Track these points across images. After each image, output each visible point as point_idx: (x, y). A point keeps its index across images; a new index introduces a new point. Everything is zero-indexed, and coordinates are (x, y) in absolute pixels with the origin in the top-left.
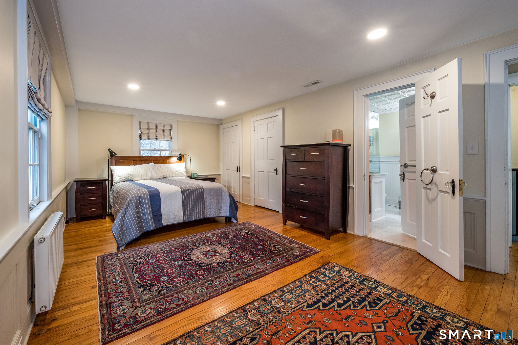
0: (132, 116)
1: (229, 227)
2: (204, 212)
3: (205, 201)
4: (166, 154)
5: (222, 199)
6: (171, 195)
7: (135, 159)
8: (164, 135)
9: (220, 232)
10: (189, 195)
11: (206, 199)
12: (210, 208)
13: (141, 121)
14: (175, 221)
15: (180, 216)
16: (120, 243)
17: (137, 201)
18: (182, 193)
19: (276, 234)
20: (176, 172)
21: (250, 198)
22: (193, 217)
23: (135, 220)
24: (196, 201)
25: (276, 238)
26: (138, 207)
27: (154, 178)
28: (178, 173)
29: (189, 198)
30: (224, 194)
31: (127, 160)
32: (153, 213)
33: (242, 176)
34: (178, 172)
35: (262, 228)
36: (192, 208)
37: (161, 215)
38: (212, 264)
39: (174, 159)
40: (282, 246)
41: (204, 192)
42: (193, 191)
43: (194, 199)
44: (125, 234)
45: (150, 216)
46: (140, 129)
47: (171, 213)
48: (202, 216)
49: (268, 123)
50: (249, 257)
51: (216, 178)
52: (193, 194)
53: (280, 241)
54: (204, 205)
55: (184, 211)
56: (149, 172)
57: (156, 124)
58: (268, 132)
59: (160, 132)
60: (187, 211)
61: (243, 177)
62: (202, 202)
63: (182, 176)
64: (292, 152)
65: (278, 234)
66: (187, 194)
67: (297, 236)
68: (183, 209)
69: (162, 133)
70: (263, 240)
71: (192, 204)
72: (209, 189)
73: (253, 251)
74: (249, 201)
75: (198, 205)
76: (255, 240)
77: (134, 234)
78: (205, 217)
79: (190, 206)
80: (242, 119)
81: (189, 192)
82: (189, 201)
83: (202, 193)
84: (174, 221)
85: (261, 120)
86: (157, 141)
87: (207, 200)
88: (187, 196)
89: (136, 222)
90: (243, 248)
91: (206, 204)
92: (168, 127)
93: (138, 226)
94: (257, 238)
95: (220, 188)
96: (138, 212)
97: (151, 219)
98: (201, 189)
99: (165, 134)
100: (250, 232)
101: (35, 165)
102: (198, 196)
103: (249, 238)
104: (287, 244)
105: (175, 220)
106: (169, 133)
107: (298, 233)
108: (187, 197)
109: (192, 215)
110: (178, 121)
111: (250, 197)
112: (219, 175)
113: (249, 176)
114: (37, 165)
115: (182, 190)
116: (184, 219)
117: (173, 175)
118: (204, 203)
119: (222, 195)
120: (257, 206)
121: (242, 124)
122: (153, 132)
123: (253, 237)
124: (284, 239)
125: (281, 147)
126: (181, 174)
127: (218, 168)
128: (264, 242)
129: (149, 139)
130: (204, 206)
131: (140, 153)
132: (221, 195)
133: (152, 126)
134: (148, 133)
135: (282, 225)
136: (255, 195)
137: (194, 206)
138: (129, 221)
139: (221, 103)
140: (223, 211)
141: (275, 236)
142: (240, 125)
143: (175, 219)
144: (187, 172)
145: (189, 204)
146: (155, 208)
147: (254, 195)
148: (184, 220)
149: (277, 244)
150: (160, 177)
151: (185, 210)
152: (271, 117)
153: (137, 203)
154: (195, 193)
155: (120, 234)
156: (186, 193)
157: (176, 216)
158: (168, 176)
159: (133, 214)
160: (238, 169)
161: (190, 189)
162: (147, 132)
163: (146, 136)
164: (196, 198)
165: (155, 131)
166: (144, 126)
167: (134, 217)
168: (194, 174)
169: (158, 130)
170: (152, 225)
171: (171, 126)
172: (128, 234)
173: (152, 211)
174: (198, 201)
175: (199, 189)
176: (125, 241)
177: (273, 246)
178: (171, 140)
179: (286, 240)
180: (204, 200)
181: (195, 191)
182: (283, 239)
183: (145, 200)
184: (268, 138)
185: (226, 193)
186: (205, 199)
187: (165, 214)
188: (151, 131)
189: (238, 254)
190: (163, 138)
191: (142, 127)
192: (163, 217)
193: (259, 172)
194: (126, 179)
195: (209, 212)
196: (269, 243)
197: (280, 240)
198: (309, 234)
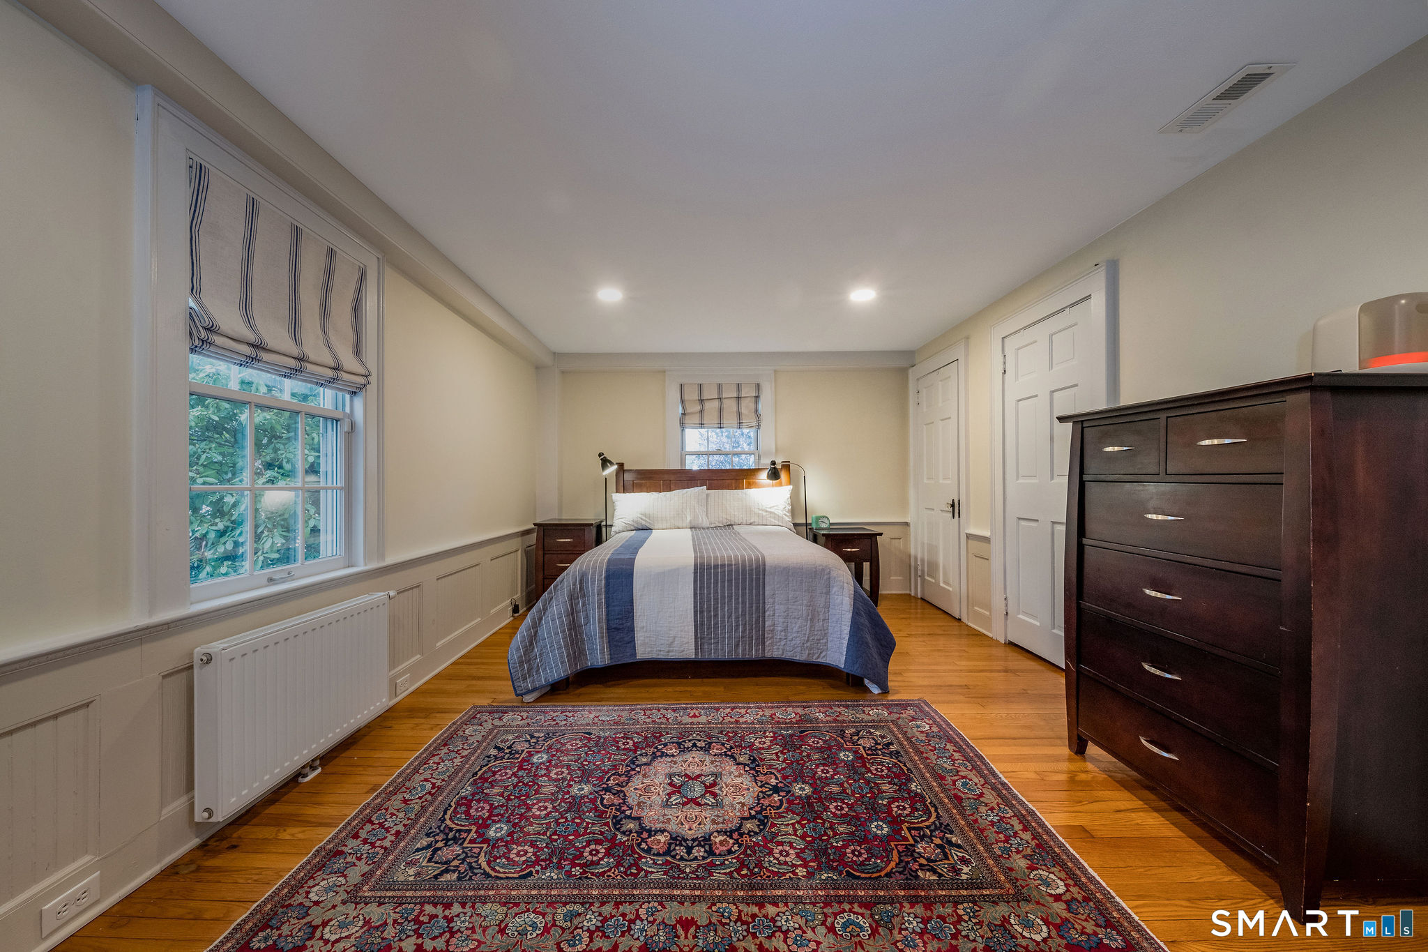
0: (664, 372)
1: (839, 706)
2: (762, 641)
3: (767, 607)
4: (749, 462)
5: (827, 606)
6: (665, 577)
7: (666, 477)
8: (739, 414)
9: (793, 715)
10: (716, 583)
11: (771, 600)
12: (785, 630)
13: (683, 381)
14: (671, 654)
15: (686, 640)
16: (519, 684)
17: (574, 584)
18: (695, 573)
19: (1001, 790)
20: (760, 512)
21: (990, 612)
22: (723, 650)
23: (563, 631)
24: (737, 603)
25: (983, 809)
26: (577, 601)
27: (700, 526)
28: (764, 514)
29: (716, 592)
30: (835, 589)
31: (650, 478)
32: (608, 620)
33: (967, 532)
34: (766, 511)
35: (955, 744)
36: (723, 622)
37: (632, 629)
38: (656, 832)
39: (763, 476)
40: (981, 859)
41: (764, 579)
42: (730, 572)
43: (730, 597)
44: (536, 665)
45: (601, 628)
46: (682, 402)
47: (658, 629)
48: (756, 650)
49: (1051, 336)
50: (797, 855)
51: (881, 534)
52: (730, 581)
53: (991, 834)
54: (764, 617)
55: (699, 626)
56: (688, 510)
57: (720, 386)
58: (1051, 367)
59: (730, 405)
60: (708, 629)
61: (968, 536)
62: (757, 608)
63: (777, 523)
64: (1107, 439)
65: (1008, 789)
66: (709, 579)
67: (1098, 834)
68: (695, 621)
69: (735, 409)
70: (915, 799)
71: (722, 609)
72: (784, 568)
73: (835, 834)
74: (987, 621)
75: (743, 615)
76: (885, 787)
77: (555, 667)
78: (768, 655)
79: (716, 616)
80: (967, 338)
81: (716, 574)
82: (716, 599)
83: (758, 579)
84: (668, 652)
85: (1025, 328)
86: (724, 430)
87: (774, 603)
88: (708, 584)
89: (565, 638)
90: (809, 809)
91: (769, 616)
92: (748, 392)
93: (567, 649)
94: (901, 778)
95: (823, 570)
96: (572, 613)
97: (602, 637)
98: (757, 568)
99: (744, 411)
100: (893, 748)
101: (337, 489)
102: (744, 589)
103: (869, 771)
104: (1016, 856)
105: (672, 651)
106: (752, 406)
107: (1121, 815)
108: (709, 587)
109: (723, 645)
110: (775, 371)
111: (989, 608)
112: (907, 524)
113: (987, 534)
114: (341, 489)
115: (696, 565)
116: (696, 649)
117: (752, 521)
118: (764, 612)
119: (828, 593)
120: (1012, 645)
121: (967, 355)
122: (712, 406)
123: (889, 769)
124: (1018, 827)
125: (1062, 419)
126: (774, 518)
127: (903, 503)
128: (914, 809)
129: (702, 425)
130: (764, 622)
131: (683, 461)
132: (824, 591)
133: (710, 393)
134: (701, 412)
135: (1065, 751)
136: (1007, 605)
137: (729, 617)
138: (549, 632)
139: (863, 295)
140: (830, 645)
141: (990, 797)
142: (962, 361)
143: (670, 645)
144: (793, 512)
145: (716, 609)
146: (616, 608)
147: (1004, 602)
148: (696, 653)
149: (967, 839)
150: (718, 524)
151: (702, 624)
152: (1063, 310)
153: (574, 589)
154: (737, 579)
155: (521, 663)
156: (709, 574)
157: (674, 638)
158: (737, 522)
159: (560, 618)
160: (955, 507)
161: (723, 566)
162: (698, 408)
163: (696, 419)
164: (737, 594)
165: (716, 404)
166: (692, 395)
167: (562, 624)
168: (818, 519)
169: (725, 401)
170: (602, 652)
171: (758, 386)
172: (544, 667)
173: (608, 614)
174: (743, 602)
175: (750, 565)
176: (533, 681)
177: (938, 846)
178: (758, 426)
179: (1027, 836)
180: (764, 603)
181: (737, 571)
182: (1015, 822)
183: (593, 584)
184: (1052, 392)
185: (842, 588)
186: (768, 600)
187: (643, 627)
188: (707, 405)
189: (773, 825)
190: (736, 421)
191: (686, 397)
192: (640, 637)
193: (1023, 523)
194: (636, 525)
195: (783, 643)
196: (932, 820)
197: (992, 824)
198: (1187, 843)
